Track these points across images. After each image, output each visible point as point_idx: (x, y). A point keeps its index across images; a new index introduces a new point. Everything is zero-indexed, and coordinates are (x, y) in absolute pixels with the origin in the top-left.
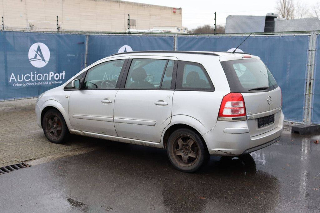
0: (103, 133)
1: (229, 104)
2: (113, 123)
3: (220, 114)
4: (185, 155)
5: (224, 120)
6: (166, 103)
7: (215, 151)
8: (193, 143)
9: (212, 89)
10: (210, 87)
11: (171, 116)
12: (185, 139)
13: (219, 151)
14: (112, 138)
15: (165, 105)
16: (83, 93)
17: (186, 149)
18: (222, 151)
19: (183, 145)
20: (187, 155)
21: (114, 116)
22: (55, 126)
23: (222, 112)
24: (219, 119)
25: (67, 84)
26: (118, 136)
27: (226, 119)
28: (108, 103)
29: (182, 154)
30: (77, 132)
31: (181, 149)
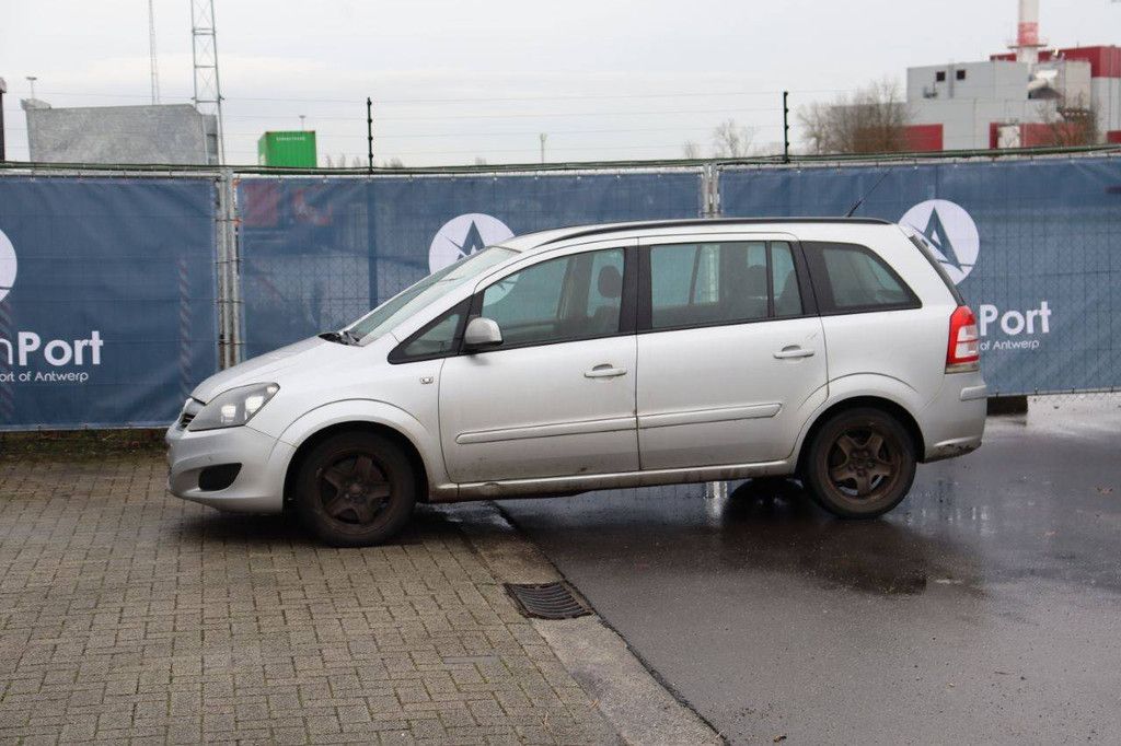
0: (583, 471)
1: (963, 334)
2: (635, 432)
3: (951, 360)
4: (859, 475)
5: (957, 369)
6: (808, 351)
7: (939, 448)
8: (881, 441)
9: (913, 302)
10: (907, 300)
11: (828, 383)
12: (862, 434)
13: (949, 445)
14: (619, 478)
15: (805, 356)
17: (860, 460)
18: (952, 445)
19: (855, 450)
20: (866, 474)
21: (636, 412)
22: (356, 488)
23: (954, 353)
24: (949, 370)
25: (401, 340)
26: (640, 470)
27: (963, 369)
28: (610, 376)
29: (853, 475)
30: (467, 490)
31: (850, 462)
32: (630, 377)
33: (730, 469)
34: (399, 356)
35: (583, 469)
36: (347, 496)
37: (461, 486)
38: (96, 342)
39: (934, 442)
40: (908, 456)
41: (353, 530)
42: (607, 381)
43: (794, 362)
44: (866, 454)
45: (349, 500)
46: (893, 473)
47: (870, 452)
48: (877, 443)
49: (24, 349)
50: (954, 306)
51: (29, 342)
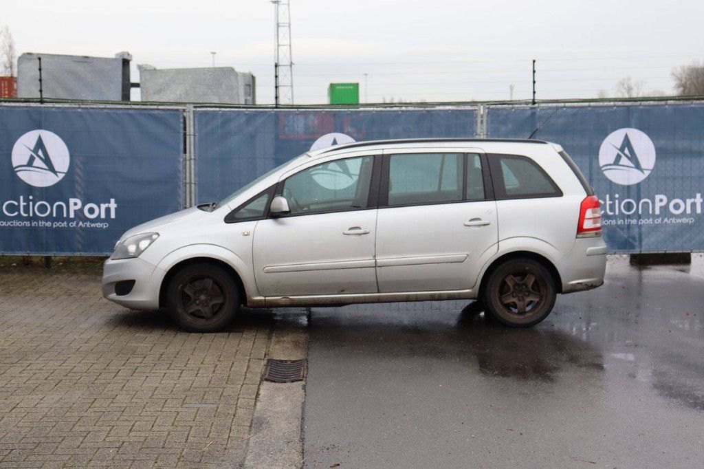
0: (342, 292)
1: (589, 213)
2: (374, 269)
3: (580, 229)
4: (519, 300)
5: (584, 236)
6: (487, 222)
7: (572, 284)
8: (533, 280)
9: (558, 193)
10: (553, 191)
11: (498, 242)
12: (522, 275)
13: (578, 283)
14: (365, 297)
15: (484, 225)
16: (282, 224)
17: (521, 291)
18: (581, 283)
19: (516, 285)
20: (523, 300)
21: (375, 256)
22: (203, 297)
23: (582, 226)
24: (579, 236)
25: (233, 209)
26: (378, 292)
27: (587, 236)
28: (360, 234)
29: (515, 300)
30: (270, 301)
31: (513, 292)
32: (371, 236)
33: (435, 294)
34: (231, 218)
35: (342, 291)
36: (198, 302)
37: (267, 298)
38: (113, 205)
39: (568, 281)
40: (551, 290)
41: (201, 323)
42: (357, 237)
43: (476, 228)
44: (524, 287)
45: (198, 305)
46: (541, 300)
47: (526, 286)
48: (531, 281)
49: (72, 208)
50: (585, 195)
51: (75, 204)
